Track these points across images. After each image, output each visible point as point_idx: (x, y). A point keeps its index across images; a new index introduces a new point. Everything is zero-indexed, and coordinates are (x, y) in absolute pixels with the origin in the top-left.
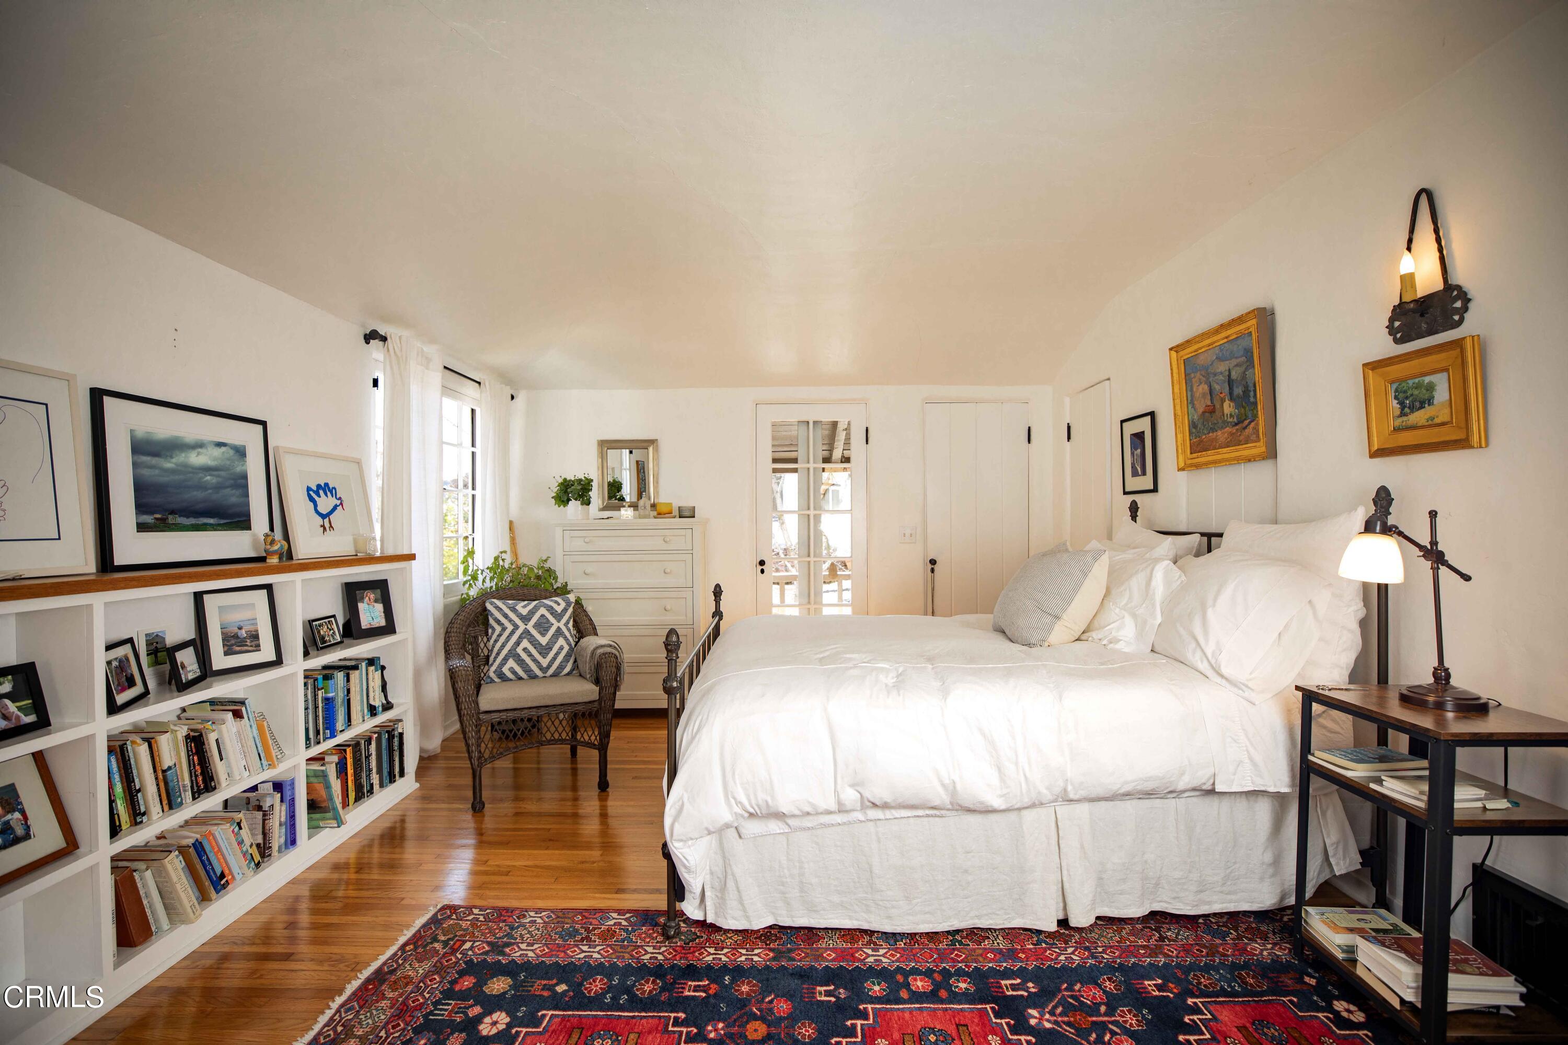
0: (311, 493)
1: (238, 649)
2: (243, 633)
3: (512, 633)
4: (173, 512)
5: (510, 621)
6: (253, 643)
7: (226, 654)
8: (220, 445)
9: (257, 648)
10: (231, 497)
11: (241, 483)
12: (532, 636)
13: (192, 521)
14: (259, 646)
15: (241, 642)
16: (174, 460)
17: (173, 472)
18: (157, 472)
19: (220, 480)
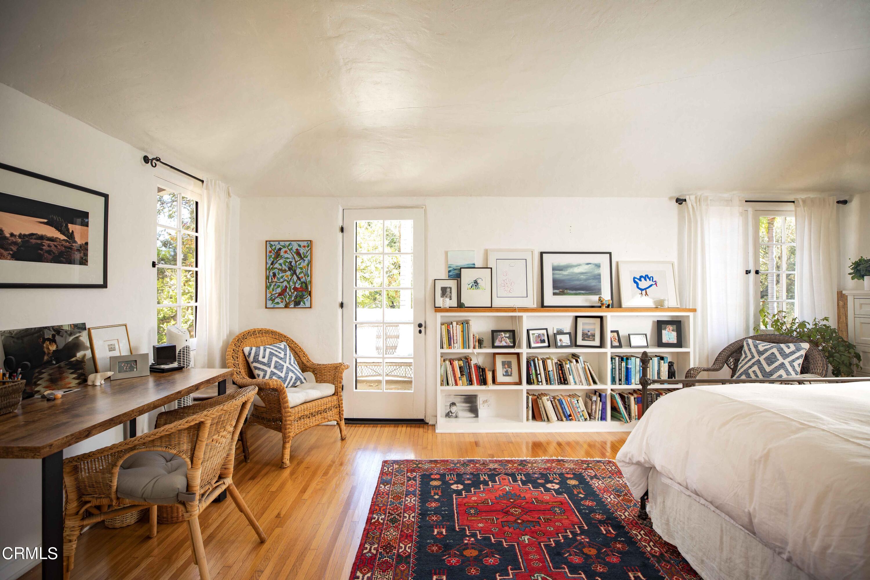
0: (636, 280)
1: (587, 339)
2: (589, 333)
3: (750, 360)
4: (567, 289)
5: (751, 353)
6: (593, 338)
7: (583, 340)
8: (588, 264)
9: (594, 340)
10: (593, 283)
11: (598, 278)
12: (761, 364)
13: (574, 292)
14: (594, 339)
15: (588, 337)
16: (568, 271)
17: (567, 275)
18: (561, 276)
19: (587, 277)
